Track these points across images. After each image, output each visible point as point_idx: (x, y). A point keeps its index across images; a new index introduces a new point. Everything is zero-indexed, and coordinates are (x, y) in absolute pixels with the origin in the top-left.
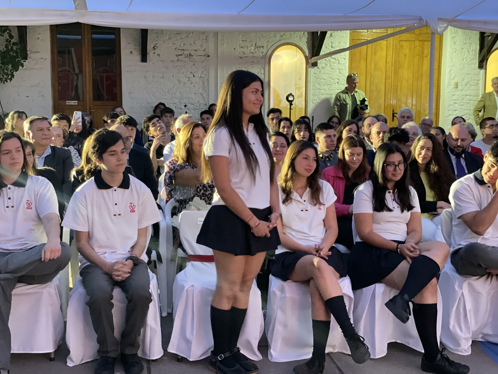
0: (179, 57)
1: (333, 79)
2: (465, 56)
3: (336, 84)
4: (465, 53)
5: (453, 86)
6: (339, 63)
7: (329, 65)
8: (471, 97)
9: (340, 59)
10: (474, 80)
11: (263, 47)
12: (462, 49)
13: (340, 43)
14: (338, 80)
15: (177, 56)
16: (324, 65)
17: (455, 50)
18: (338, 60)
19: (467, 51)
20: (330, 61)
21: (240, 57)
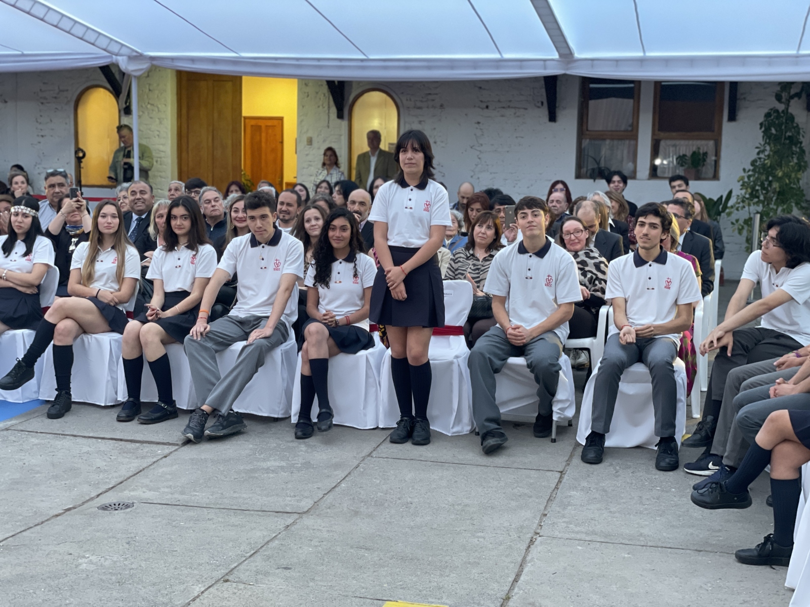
1: (153, 131)
2: (321, 103)
3: (157, 137)
4: (320, 99)
5: (306, 143)
6: (159, 111)
7: (146, 113)
9: (159, 106)
10: (334, 135)
11: (67, 90)
12: (317, 93)
13: (158, 85)
14: (158, 133)
16: (141, 113)
17: (306, 94)
18: (158, 108)
19: (323, 95)
20: (147, 108)
21: (42, 103)
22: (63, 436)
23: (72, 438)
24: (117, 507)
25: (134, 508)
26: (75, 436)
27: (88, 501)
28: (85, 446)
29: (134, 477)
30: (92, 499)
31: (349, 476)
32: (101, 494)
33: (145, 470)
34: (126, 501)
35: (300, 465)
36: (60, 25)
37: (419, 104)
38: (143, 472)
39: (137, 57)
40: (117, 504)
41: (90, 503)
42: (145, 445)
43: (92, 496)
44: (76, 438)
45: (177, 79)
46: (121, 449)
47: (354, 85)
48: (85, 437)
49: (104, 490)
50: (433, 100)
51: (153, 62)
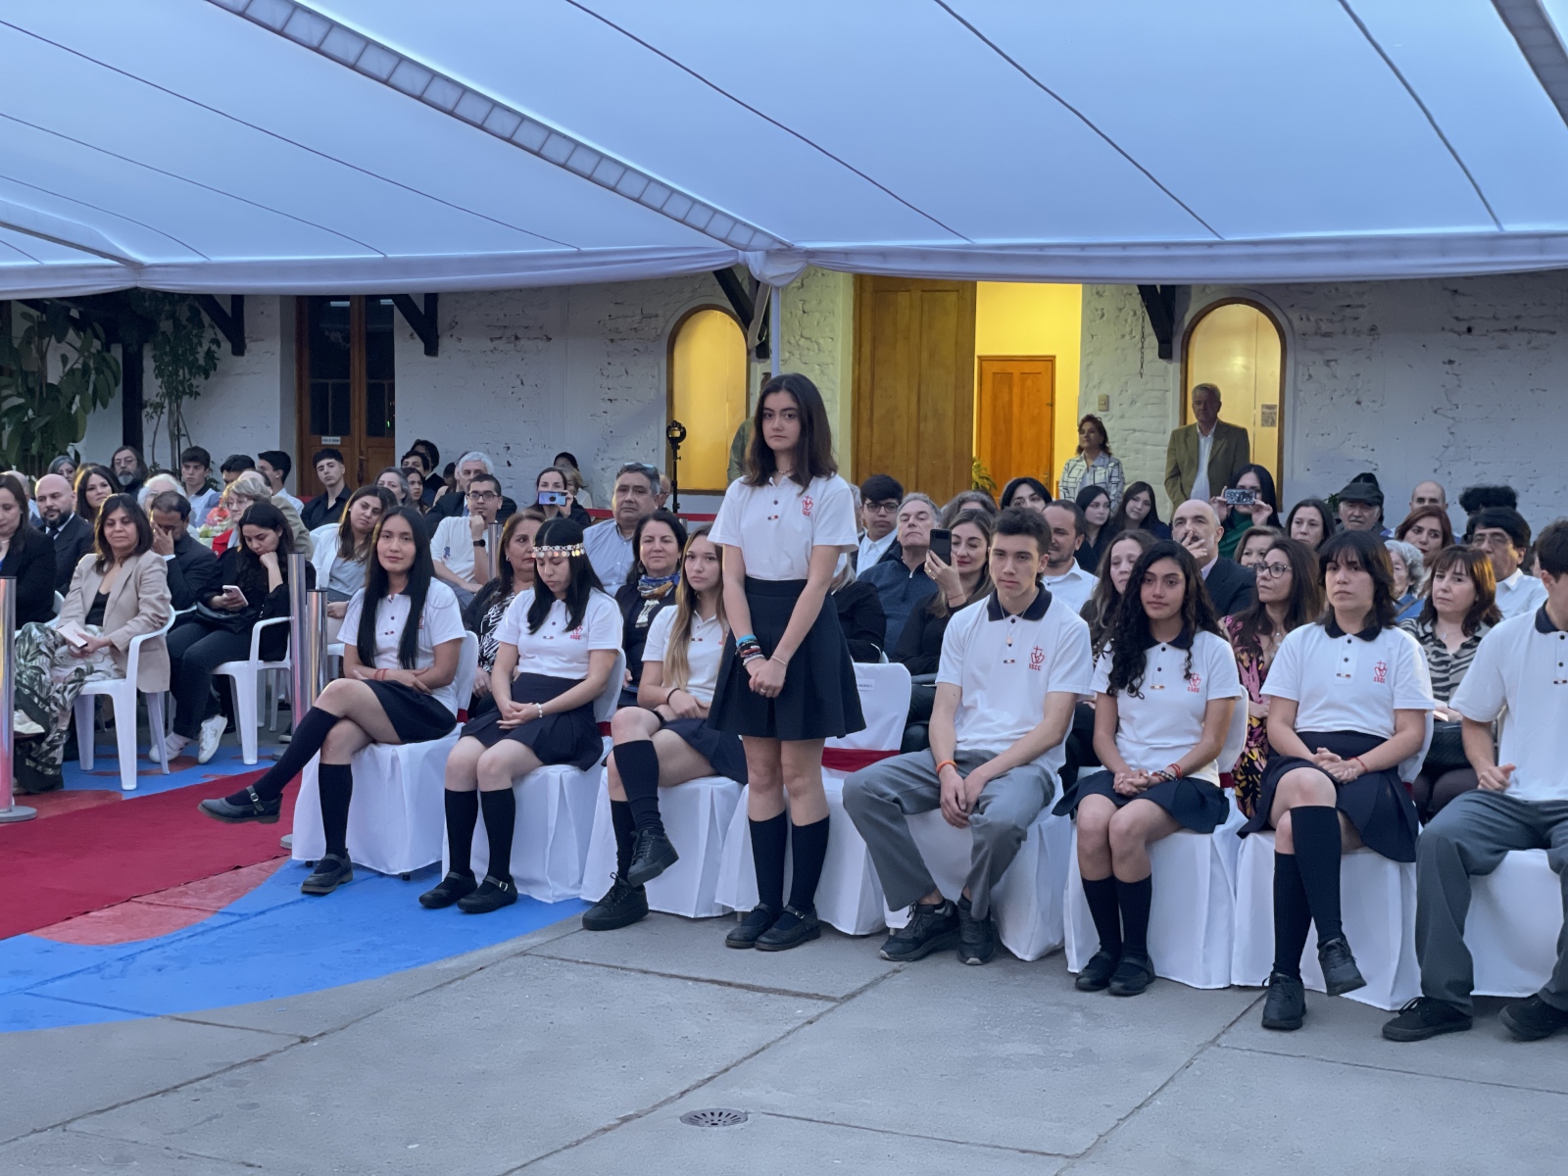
0: (496, 342)
2: (1128, 329)
4: (1126, 321)
6: (820, 350)
7: (797, 353)
8: (1146, 434)
9: (821, 341)
10: (1153, 390)
11: (657, 316)
12: (1120, 310)
13: (820, 302)
15: (492, 340)
17: (1100, 312)
18: (818, 343)
19: (1131, 313)
20: (798, 345)
21: (612, 340)
22: (624, 972)
23: (639, 975)
24: (716, 1119)
25: (748, 1122)
26: (646, 972)
27: (664, 1102)
28: (664, 993)
29: (750, 1060)
30: (670, 1100)
31: (1171, 1083)
32: (688, 1090)
33: (771, 1047)
34: (736, 1109)
35: (1071, 1055)
36: (643, 199)
37: (1325, 327)
38: (766, 1051)
39: (782, 252)
40: (716, 1115)
41: (666, 1108)
42: (771, 995)
43: (672, 1094)
44: (646, 976)
45: (855, 290)
46: (727, 1002)
47: (1193, 292)
48: (663, 975)
49: (694, 1083)
50: (1357, 318)
51: (811, 261)
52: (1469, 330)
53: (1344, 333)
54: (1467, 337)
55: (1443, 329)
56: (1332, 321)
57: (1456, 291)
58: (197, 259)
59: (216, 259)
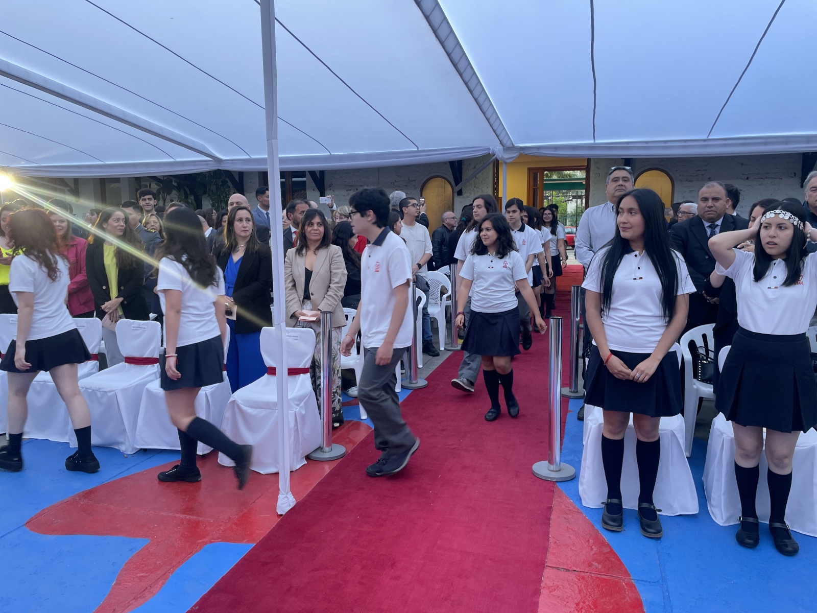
0: (349, 192)
7: (473, 193)
11: (415, 180)
15: (347, 191)
16: (469, 194)
20: (474, 190)
37: (690, 178)
50: (703, 175)
51: (522, 152)
52: (747, 178)
53: (698, 180)
54: (747, 181)
55: (738, 178)
56: (693, 176)
57: (742, 164)
58: (247, 157)
59: (254, 157)
